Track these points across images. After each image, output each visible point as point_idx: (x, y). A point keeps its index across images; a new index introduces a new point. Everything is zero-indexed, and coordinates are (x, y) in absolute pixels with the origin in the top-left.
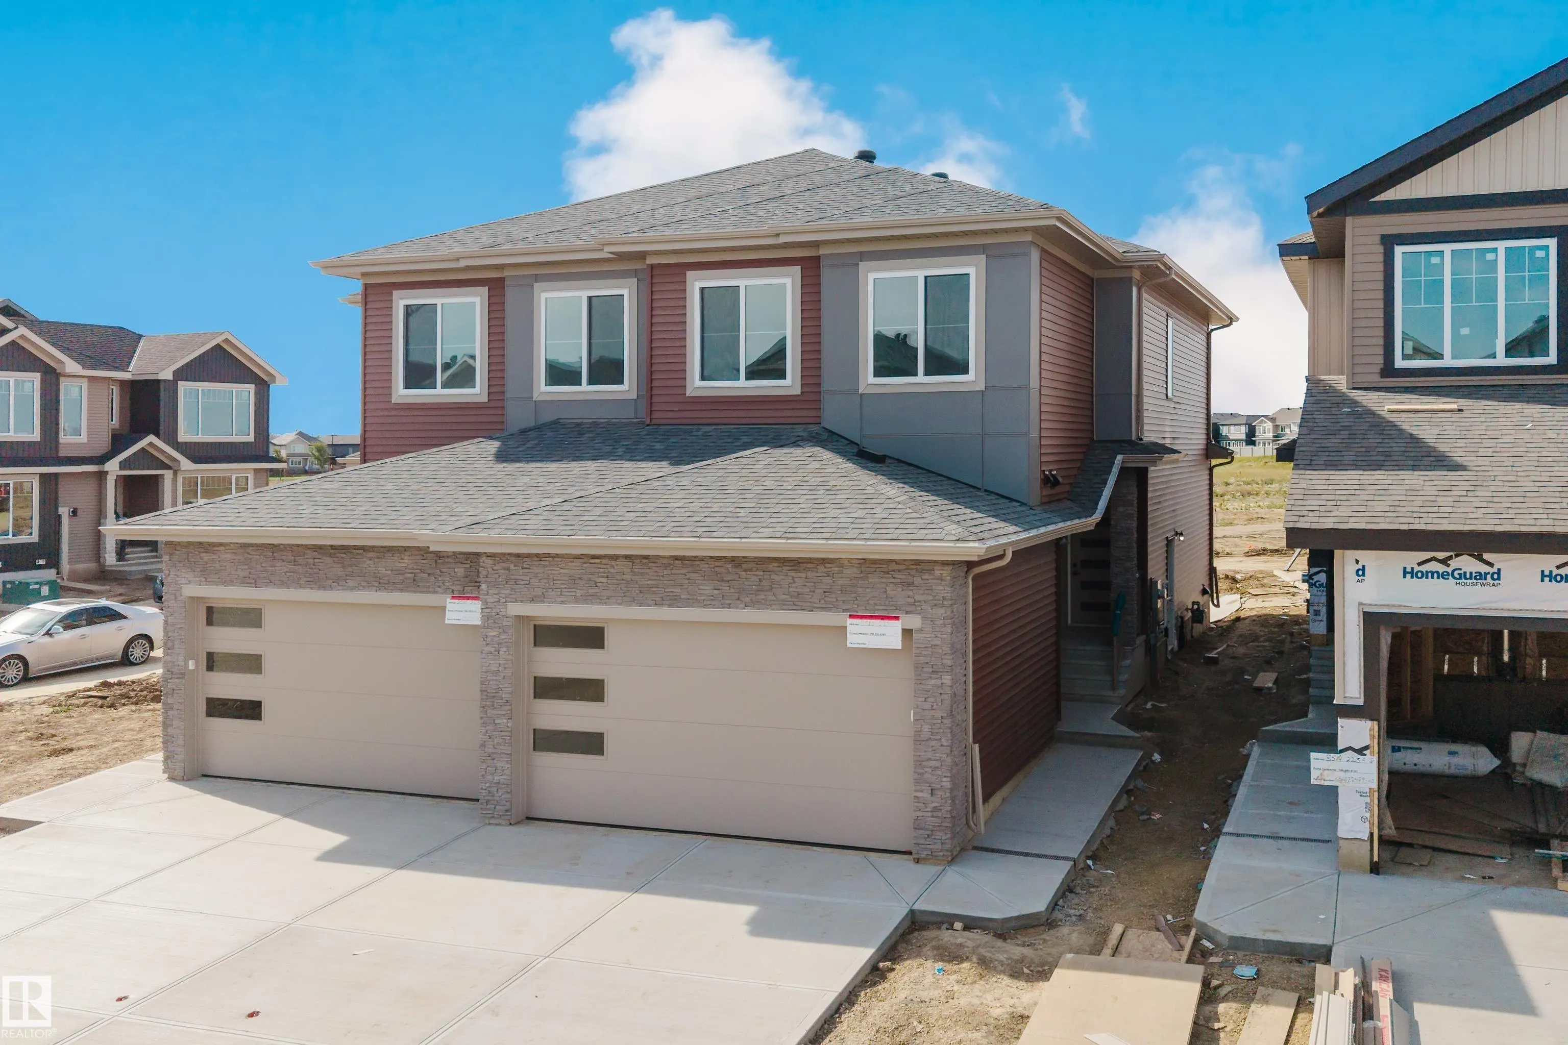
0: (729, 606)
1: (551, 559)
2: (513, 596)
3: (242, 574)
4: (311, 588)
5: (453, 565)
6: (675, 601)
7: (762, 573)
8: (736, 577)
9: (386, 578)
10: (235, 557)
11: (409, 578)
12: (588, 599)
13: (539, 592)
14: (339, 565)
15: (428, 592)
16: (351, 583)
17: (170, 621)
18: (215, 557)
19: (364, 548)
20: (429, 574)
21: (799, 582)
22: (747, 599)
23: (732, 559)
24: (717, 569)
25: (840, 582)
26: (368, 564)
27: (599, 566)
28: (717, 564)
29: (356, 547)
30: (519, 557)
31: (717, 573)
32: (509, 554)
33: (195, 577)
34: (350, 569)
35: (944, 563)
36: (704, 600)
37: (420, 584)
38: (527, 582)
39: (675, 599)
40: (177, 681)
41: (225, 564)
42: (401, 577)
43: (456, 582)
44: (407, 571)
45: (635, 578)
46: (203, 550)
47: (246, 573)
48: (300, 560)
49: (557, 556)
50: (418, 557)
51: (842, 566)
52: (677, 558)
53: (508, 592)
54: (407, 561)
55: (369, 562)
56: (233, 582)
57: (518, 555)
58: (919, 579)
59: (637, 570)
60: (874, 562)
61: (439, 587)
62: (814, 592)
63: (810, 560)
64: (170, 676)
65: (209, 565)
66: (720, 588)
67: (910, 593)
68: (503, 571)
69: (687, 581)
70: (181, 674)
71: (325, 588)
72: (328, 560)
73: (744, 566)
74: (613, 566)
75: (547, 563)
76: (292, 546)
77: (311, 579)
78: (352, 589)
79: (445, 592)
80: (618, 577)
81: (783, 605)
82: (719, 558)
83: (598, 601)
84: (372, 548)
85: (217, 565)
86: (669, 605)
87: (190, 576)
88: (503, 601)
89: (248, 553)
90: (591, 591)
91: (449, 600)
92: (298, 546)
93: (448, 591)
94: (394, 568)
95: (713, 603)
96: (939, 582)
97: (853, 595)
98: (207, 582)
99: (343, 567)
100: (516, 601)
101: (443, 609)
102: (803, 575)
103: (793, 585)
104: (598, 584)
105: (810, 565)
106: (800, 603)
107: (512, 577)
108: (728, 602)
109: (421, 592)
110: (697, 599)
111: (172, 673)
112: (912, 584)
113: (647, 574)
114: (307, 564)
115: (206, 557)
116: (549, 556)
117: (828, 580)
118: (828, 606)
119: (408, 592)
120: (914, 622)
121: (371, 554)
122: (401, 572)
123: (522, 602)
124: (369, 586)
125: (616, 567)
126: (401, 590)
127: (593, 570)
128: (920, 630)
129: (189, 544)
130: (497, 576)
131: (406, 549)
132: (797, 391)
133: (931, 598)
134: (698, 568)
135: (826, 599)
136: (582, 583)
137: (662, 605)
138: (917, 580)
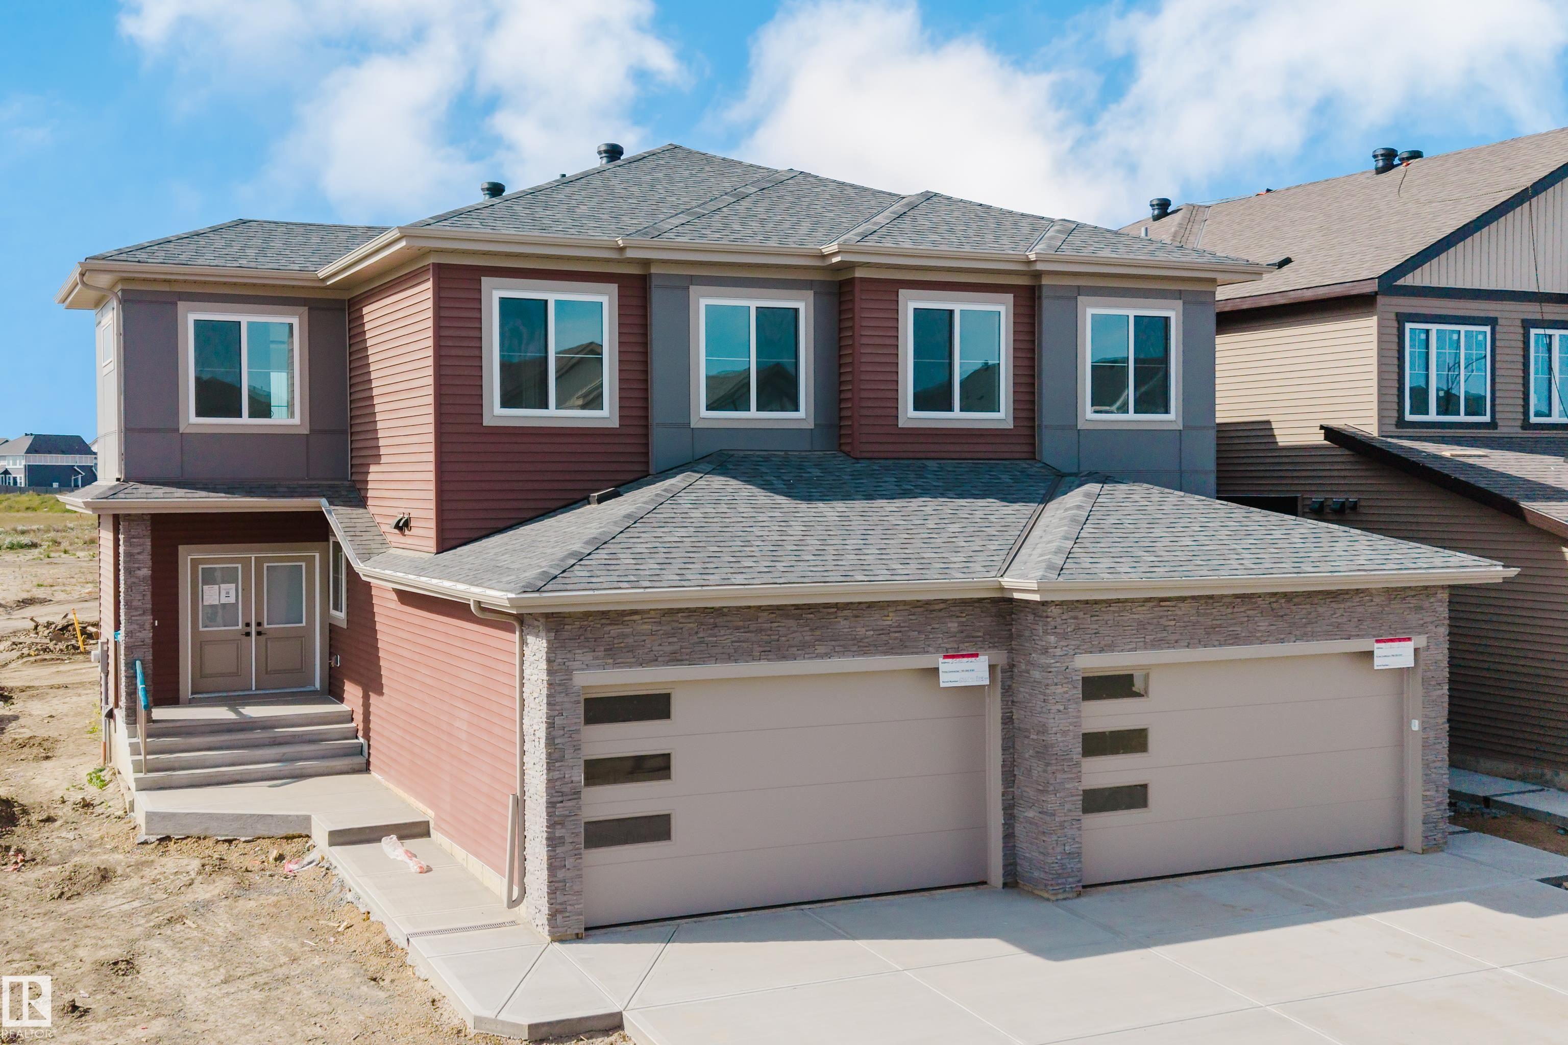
0: (1282, 641)
1: (1120, 604)
2: (1085, 647)
3: (669, 649)
4: (769, 660)
5: (948, 620)
6: (1235, 640)
7: (1308, 606)
8: (1288, 611)
9: (866, 640)
10: (659, 628)
11: (896, 638)
12: (1157, 644)
13: (1108, 640)
14: (805, 629)
15: (917, 653)
16: (821, 649)
17: (558, 721)
18: (628, 630)
19: (836, 605)
20: (919, 632)
21: (1339, 612)
22: (1298, 633)
23: (1285, 595)
24: (1275, 605)
25: (1370, 610)
26: (843, 625)
27: (1168, 608)
28: (1273, 600)
29: (827, 606)
30: (1087, 603)
31: (1273, 610)
32: (1078, 601)
33: (597, 658)
34: (818, 633)
35: (1443, 587)
36: (1262, 636)
37: (907, 644)
38: (1095, 631)
39: (1236, 638)
40: (570, 804)
41: (644, 638)
42: (884, 637)
43: (951, 639)
44: (892, 630)
45: (1201, 619)
46: (608, 622)
47: (676, 647)
48: (753, 627)
49: (1126, 601)
50: (906, 613)
51: (1371, 595)
52: (1236, 596)
53: (1078, 643)
54: (892, 619)
55: (843, 623)
56: (656, 660)
57: (1087, 602)
58: (1427, 602)
59: (1202, 611)
60: (1395, 589)
61: (929, 646)
62: (1350, 621)
63: (1347, 592)
64: (560, 799)
65: (616, 641)
66: (1275, 623)
67: (1420, 616)
68: (1072, 621)
69: (1246, 619)
70: (574, 793)
71: (784, 658)
72: (791, 623)
73: (1295, 600)
74: (1180, 608)
75: (1117, 609)
76: (739, 608)
77: (769, 649)
78: (822, 656)
79: (937, 652)
80: (1186, 619)
81: (1329, 635)
82: (1274, 594)
83: (1167, 645)
84: (847, 606)
85: (630, 640)
86: (1232, 644)
87: (589, 657)
88: (1073, 653)
89: (677, 621)
90: (1159, 636)
91: (941, 660)
92: (749, 607)
93: (940, 650)
94: (875, 628)
95: (1270, 638)
96: (1441, 604)
97: (1381, 621)
98: (616, 665)
99: (812, 630)
100: (1086, 652)
101: (935, 671)
102: (1343, 606)
103: (1334, 616)
104: (1167, 628)
105: (1346, 596)
106: (1339, 633)
107: (1081, 626)
108: (1282, 636)
109: (908, 654)
110: (1255, 636)
111: (563, 794)
112: (1421, 608)
113: (1211, 614)
114: (760, 631)
115: (614, 630)
116: (1118, 601)
117: (1360, 609)
118: (1363, 633)
119: (892, 654)
120: (1421, 641)
121: (846, 613)
122: (884, 632)
123: (1091, 652)
124: (845, 651)
125: (1183, 609)
126: (885, 653)
127: (1161, 613)
128: (1428, 648)
129: (587, 615)
130: (1065, 626)
131: (889, 604)
132: (1010, 425)
133: (1435, 619)
134: (1256, 605)
135: (1361, 627)
136: (1150, 627)
137: (1225, 645)
138: (1426, 604)
